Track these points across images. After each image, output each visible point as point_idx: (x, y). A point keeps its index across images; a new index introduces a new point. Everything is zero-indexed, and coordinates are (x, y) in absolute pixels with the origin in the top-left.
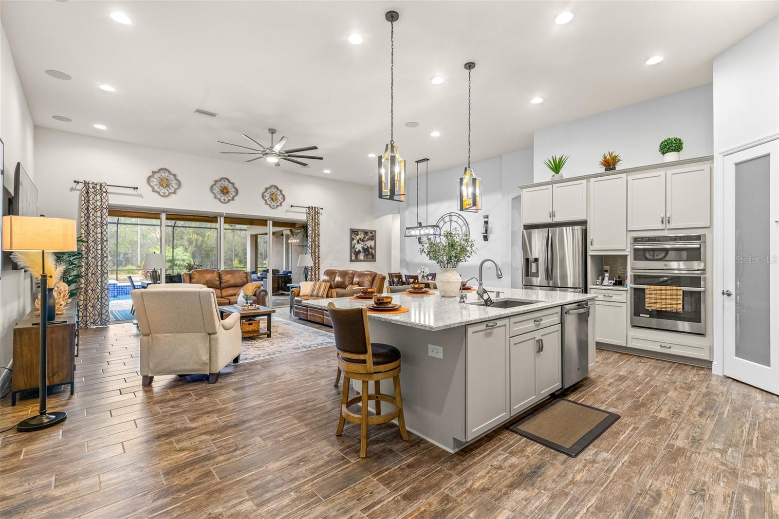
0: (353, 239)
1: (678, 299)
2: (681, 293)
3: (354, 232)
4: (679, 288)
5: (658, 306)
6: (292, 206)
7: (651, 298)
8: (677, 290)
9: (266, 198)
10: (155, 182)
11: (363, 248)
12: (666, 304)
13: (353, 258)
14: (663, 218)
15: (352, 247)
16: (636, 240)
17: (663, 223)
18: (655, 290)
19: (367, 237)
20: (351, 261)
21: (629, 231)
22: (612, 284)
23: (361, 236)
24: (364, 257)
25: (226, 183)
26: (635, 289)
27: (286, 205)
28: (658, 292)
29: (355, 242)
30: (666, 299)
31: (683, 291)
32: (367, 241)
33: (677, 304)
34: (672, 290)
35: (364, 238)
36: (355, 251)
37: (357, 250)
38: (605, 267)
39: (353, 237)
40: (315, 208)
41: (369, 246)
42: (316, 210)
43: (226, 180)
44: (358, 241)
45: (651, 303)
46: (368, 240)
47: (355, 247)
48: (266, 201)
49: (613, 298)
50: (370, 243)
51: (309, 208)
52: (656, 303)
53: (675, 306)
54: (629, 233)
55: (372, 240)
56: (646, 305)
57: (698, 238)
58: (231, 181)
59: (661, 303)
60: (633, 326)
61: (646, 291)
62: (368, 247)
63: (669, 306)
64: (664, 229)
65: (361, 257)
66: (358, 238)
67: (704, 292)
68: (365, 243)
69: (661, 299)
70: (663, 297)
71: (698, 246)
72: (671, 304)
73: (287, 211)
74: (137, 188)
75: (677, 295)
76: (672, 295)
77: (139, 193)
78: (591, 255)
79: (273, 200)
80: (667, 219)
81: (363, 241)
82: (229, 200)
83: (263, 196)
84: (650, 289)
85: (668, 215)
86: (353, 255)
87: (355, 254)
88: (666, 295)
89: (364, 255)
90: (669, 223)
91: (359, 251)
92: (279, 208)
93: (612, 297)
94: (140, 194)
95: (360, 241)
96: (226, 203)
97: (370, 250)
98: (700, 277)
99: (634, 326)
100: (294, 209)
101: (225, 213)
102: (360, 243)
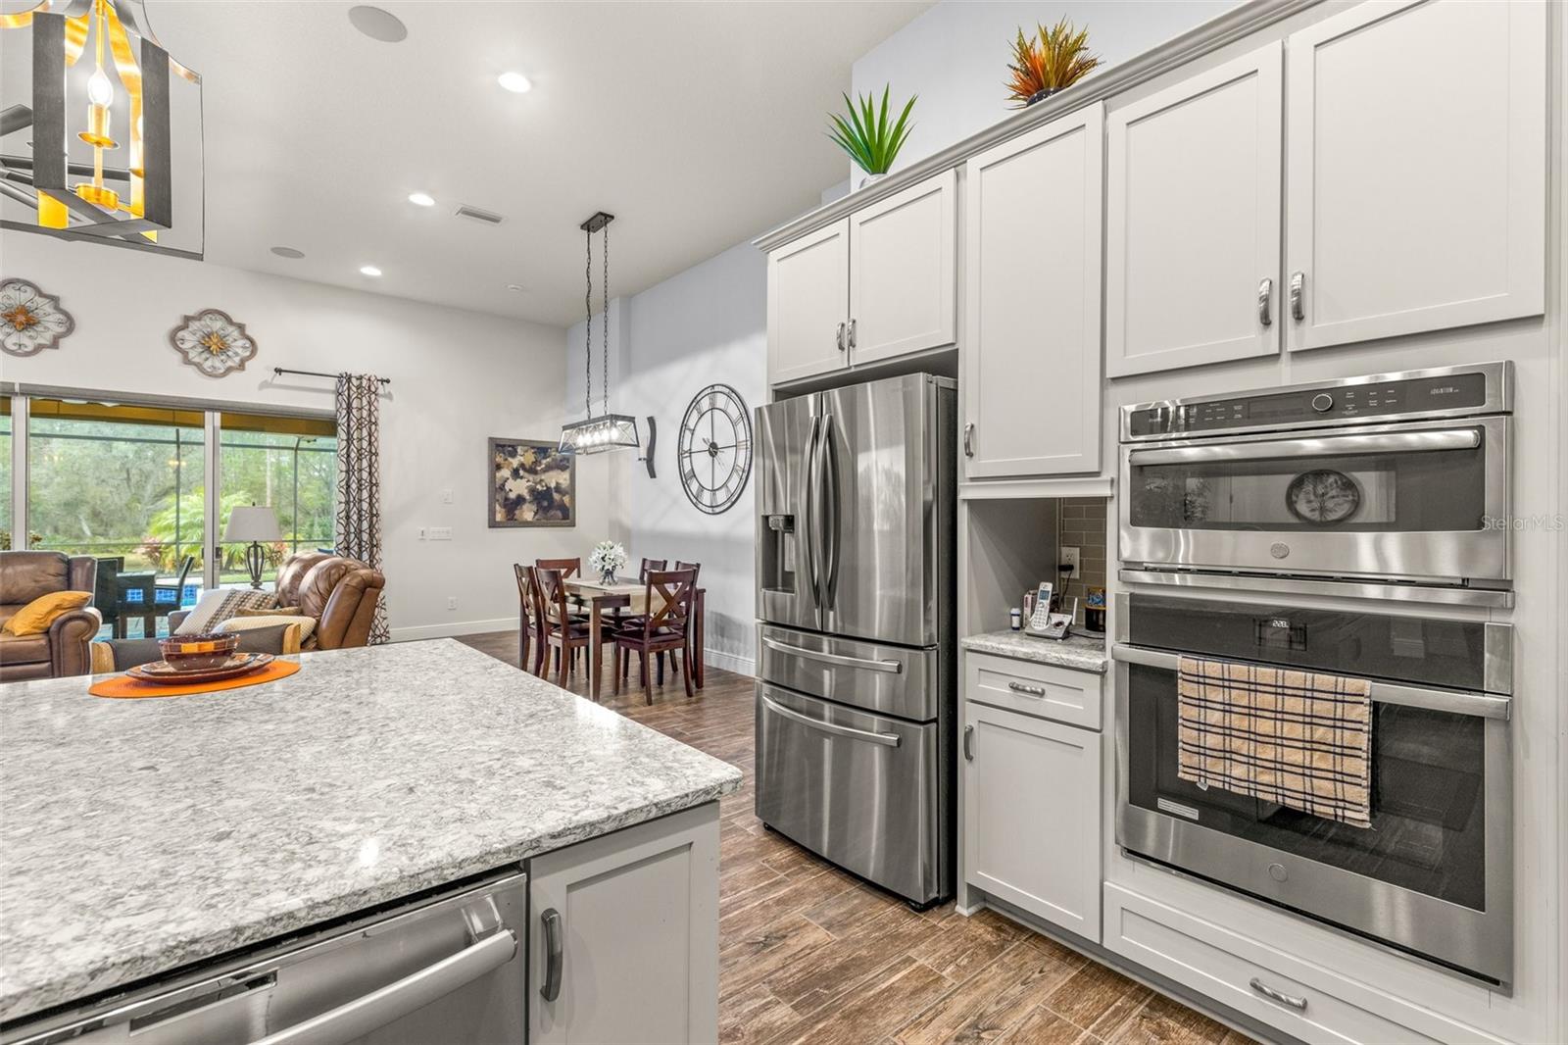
0: (498, 467)
1: (1345, 751)
2: (1363, 713)
3: (502, 448)
4: (1352, 684)
5: (1239, 771)
6: (279, 371)
7: (1203, 728)
8: (1339, 697)
9: (186, 346)
11: (532, 491)
12: (1279, 766)
13: (499, 517)
14: (1266, 299)
15: (497, 489)
16: (1145, 422)
17: (1266, 321)
18: (1226, 683)
19: (544, 461)
20: (493, 524)
21: (1115, 379)
22: (1059, 632)
23: (525, 457)
24: (536, 513)
26: (1134, 668)
27: (259, 368)
28: (1241, 698)
29: (505, 473)
30: (1277, 740)
31: (1376, 706)
32: (545, 471)
33: (1339, 777)
34: (1310, 693)
35: (536, 462)
36: (506, 499)
37: (512, 496)
38: (1065, 550)
39: (499, 459)
40: (360, 378)
41: (553, 485)
42: (365, 383)
44: (516, 474)
45: (1202, 751)
46: (549, 468)
47: (507, 488)
48: (185, 353)
49: (1047, 700)
50: (555, 479)
51: (341, 377)
52: (1227, 754)
53: (1325, 787)
54: (1116, 392)
55: (563, 468)
56: (1183, 758)
57: (1467, 388)
59: (1252, 761)
60: (1130, 851)
61: (1183, 688)
62: (549, 488)
63: (1293, 782)
64: (1276, 357)
65: (527, 513)
66: (515, 462)
67: (1505, 719)
68: (538, 478)
69: (1252, 736)
70: (1265, 726)
71: (1468, 437)
72: (1307, 772)
73: (264, 385)
75: (1338, 723)
76: (1310, 720)
78: (971, 503)
79: (211, 352)
80: (1290, 301)
81: (532, 471)
83: (173, 339)
84: (1201, 680)
85: (1295, 282)
86: (498, 507)
87: (505, 506)
88: (1279, 715)
89: (534, 508)
90: (1299, 316)
91: (520, 500)
92: (234, 375)
93: (1042, 694)
95: (521, 472)
96: (28, 354)
97: (556, 496)
98: (1481, 626)
99: (1133, 853)
100: (285, 379)
101: (20, 384)
102: (522, 478)
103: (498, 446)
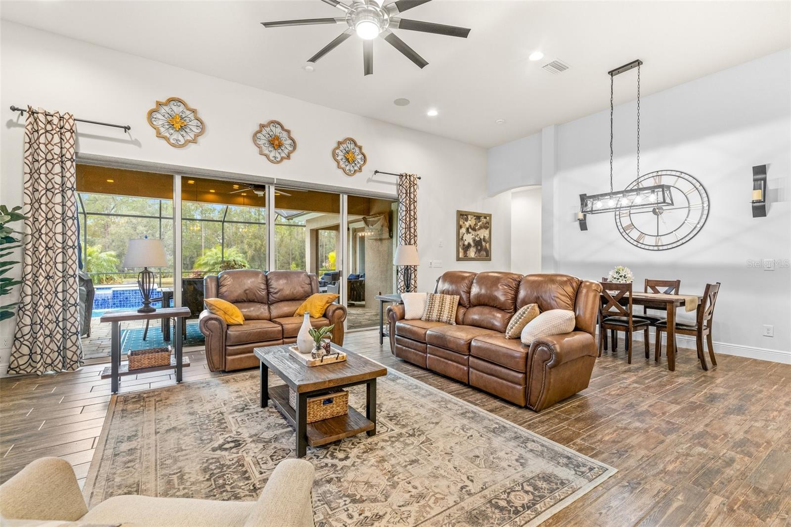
0: (461, 227)
3: (462, 216)
6: (376, 172)
9: (339, 158)
10: (160, 119)
11: (474, 240)
13: (461, 255)
15: (459, 239)
19: (479, 224)
20: (459, 259)
23: (471, 222)
24: (475, 253)
25: (277, 131)
27: (368, 169)
29: (463, 230)
32: (479, 229)
35: (476, 224)
36: (464, 245)
37: (466, 243)
39: (461, 223)
40: (410, 176)
41: (482, 237)
42: (412, 179)
43: (277, 126)
44: (468, 229)
46: (481, 228)
47: (464, 239)
48: (338, 163)
50: (483, 233)
51: (401, 176)
55: (486, 228)
58: (285, 128)
62: (481, 239)
65: (472, 253)
66: (467, 224)
68: (476, 233)
73: (369, 180)
74: (129, 128)
77: (133, 139)
79: (349, 162)
81: (474, 230)
82: (282, 159)
83: (334, 155)
86: (460, 250)
87: (463, 249)
89: (475, 250)
91: (469, 245)
92: (358, 174)
94: (136, 140)
95: (470, 230)
96: (278, 162)
97: (484, 243)
100: (379, 177)
101: (277, 179)
102: (470, 233)
103: (461, 215)
